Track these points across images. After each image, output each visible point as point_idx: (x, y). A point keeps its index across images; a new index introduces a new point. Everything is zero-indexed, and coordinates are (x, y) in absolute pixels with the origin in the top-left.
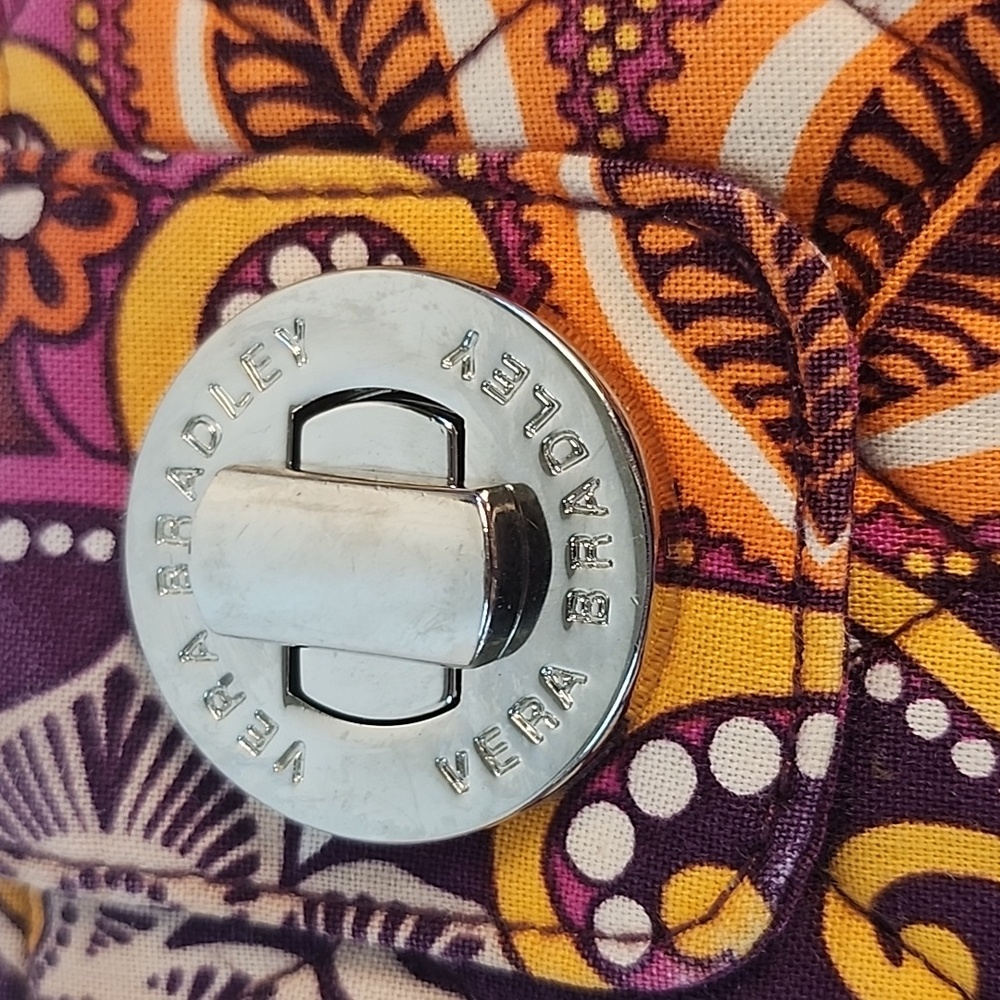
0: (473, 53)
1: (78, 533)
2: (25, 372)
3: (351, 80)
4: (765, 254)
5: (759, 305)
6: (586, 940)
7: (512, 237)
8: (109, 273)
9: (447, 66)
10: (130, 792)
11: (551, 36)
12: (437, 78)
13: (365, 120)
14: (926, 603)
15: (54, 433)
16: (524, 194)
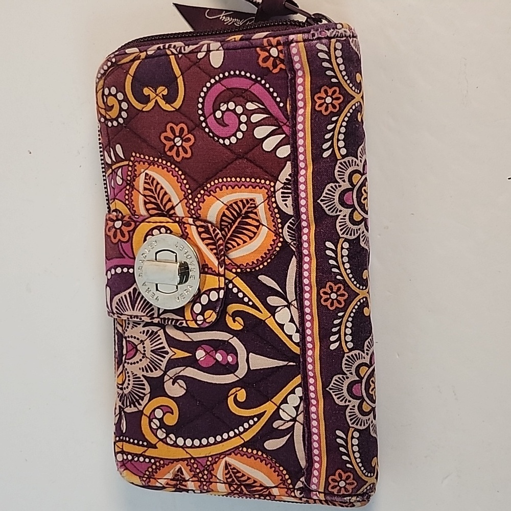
0: (177, 205)
1: (128, 269)
2: (120, 247)
3: (162, 208)
4: (212, 232)
5: (211, 239)
6: (196, 321)
7: (183, 229)
8: (131, 233)
9: (174, 206)
10: (137, 305)
11: (186, 204)
12: (173, 208)
13: (164, 212)
14: (235, 276)
15: (124, 255)
16: (185, 223)
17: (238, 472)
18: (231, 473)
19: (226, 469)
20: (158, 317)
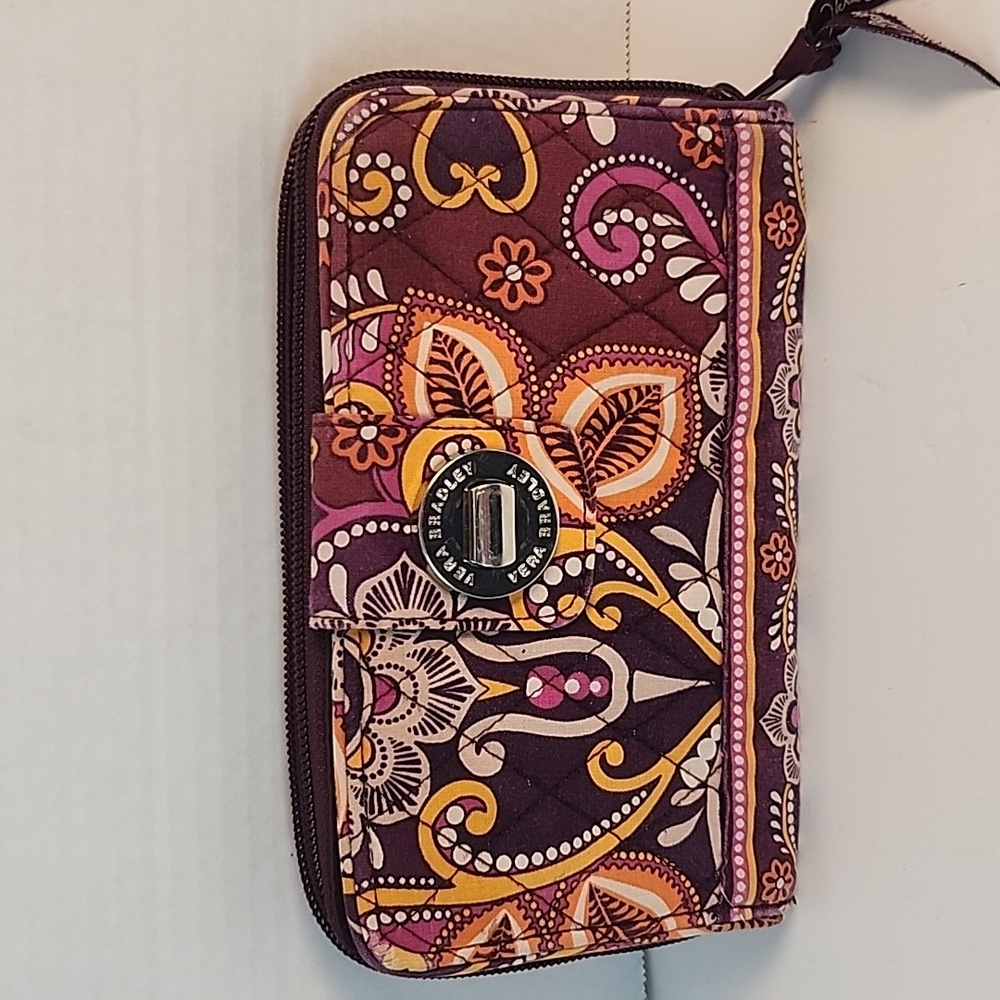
0: (499, 394)
1: (390, 524)
2: (375, 477)
3: (465, 399)
4: (578, 446)
5: (576, 458)
6: (537, 619)
7: (510, 440)
8: (400, 450)
9: (493, 396)
10: (412, 597)
11: (523, 392)
12: (489, 400)
13: (466, 410)
14: (606, 529)
15: (385, 495)
16: (513, 430)
17: (613, 900)
18: (600, 905)
19: (591, 901)
20: (453, 618)
